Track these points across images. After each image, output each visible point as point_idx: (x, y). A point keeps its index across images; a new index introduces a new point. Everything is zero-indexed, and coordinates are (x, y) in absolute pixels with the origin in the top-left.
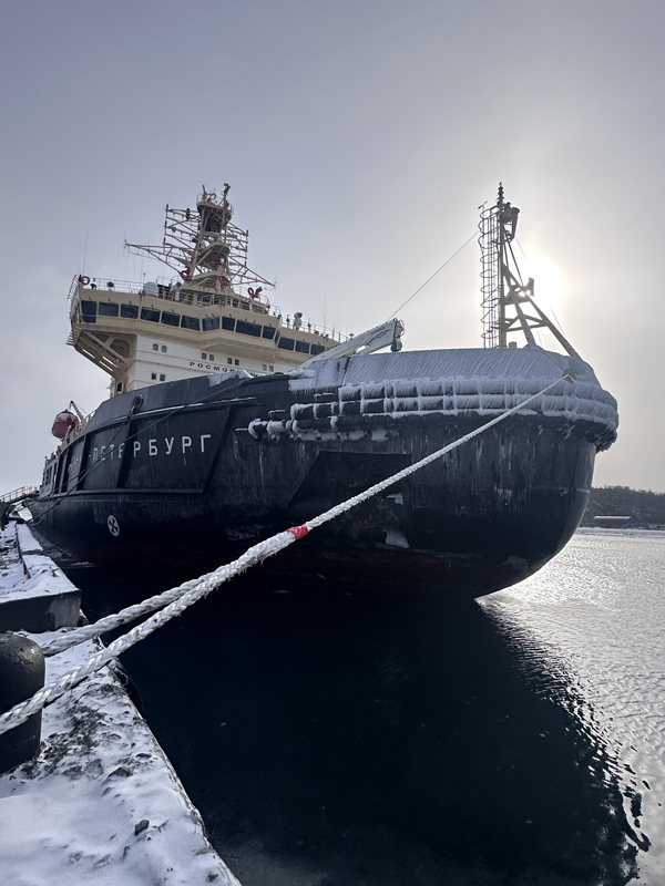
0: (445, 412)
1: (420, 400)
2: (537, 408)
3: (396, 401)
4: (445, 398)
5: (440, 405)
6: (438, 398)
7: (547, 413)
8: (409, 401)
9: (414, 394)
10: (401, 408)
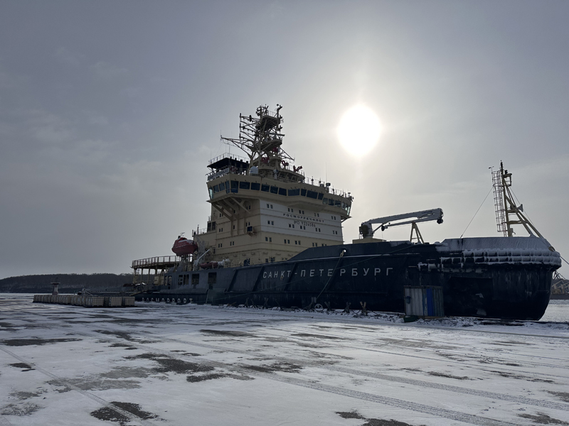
0: (509, 263)
1: (499, 257)
2: (541, 261)
3: (489, 258)
4: (509, 257)
5: (507, 260)
6: (506, 257)
7: (545, 263)
8: (494, 258)
9: (496, 255)
10: (491, 261)
